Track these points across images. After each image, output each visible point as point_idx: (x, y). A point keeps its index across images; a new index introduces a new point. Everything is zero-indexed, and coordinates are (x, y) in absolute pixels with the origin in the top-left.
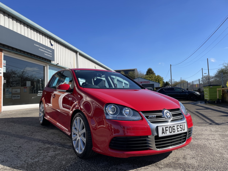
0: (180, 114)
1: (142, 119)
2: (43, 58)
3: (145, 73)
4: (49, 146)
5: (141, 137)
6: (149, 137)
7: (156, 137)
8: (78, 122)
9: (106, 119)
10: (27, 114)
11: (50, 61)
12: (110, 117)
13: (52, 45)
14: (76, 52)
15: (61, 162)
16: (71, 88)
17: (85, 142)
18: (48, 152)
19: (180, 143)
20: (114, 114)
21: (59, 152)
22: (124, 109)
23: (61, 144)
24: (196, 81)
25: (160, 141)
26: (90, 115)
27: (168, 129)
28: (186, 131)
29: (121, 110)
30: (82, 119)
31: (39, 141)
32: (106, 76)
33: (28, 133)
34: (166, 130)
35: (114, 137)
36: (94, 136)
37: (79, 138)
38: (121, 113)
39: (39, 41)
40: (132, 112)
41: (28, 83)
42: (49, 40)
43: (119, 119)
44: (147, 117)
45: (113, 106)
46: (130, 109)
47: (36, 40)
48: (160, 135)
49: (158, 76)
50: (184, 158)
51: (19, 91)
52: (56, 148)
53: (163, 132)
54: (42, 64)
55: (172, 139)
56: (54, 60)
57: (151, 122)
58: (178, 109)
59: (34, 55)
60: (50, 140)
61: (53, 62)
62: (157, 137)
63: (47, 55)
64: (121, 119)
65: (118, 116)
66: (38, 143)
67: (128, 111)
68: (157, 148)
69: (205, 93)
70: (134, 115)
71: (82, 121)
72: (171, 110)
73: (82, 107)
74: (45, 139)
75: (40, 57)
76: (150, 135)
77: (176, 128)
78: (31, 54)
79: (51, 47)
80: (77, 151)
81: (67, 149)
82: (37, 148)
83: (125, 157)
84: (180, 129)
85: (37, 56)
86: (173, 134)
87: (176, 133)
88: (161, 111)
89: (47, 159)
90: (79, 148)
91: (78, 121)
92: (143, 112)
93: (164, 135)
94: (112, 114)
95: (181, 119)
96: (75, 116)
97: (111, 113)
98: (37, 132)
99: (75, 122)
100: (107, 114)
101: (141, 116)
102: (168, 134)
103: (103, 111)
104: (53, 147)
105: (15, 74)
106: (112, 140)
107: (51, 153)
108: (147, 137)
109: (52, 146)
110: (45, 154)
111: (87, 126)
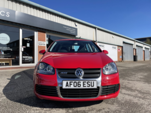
13: (76, 26)
14: (95, 28)
28: (95, 87)
34: (70, 84)
42: (74, 23)
48: (64, 87)
53: (67, 85)
57: (61, 77)
61: (77, 37)
63: (72, 32)
75: (68, 34)
84: (86, 85)
86: (77, 88)
87: (82, 87)
94: (41, 69)
100: (38, 69)
101: (55, 72)
102: (72, 87)
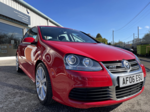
0: (136, 64)
1: (103, 69)
2: (22, 23)
3: (95, 37)
4: (18, 91)
5: (101, 88)
6: (110, 87)
7: (116, 87)
8: (40, 72)
9: (66, 69)
10: (9, 63)
11: (27, 25)
12: (70, 67)
13: (28, 13)
14: (47, 19)
15: (23, 109)
16: (36, 41)
17: (46, 91)
18: (15, 98)
19: (137, 92)
20: (74, 65)
21: (25, 97)
22: (84, 60)
23: (28, 89)
24: (131, 41)
25: (120, 91)
26: (50, 63)
27: (128, 79)
28: (143, 80)
29: (81, 60)
30: (44, 68)
31: (11, 86)
32: (68, 32)
33: (4, 79)
34: (127, 81)
35: (74, 88)
36: (54, 84)
37: (41, 86)
38: (81, 64)
39: (18, 9)
40: (92, 62)
41: (13, 42)
42: (26, 9)
43: (79, 70)
44: (108, 67)
45: (72, 57)
46: (90, 60)
47: (15, 8)
48: (121, 85)
49: (104, 39)
50: (138, 104)
51: (6, 47)
52: (22, 94)
53: (124, 83)
54: (21, 27)
55: (131, 89)
56: (30, 25)
57: (112, 72)
58: (134, 60)
59: (15, 20)
60: (20, 85)
61: (29, 26)
62: (118, 88)
63: (24, 20)
64: (81, 70)
65: (78, 67)
66: (9, 88)
67: (88, 61)
68: (117, 98)
69: (138, 49)
70: (94, 65)
71: (43, 71)
72: (129, 61)
73: (44, 58)
74: (16, 84)
75: (19, 22)
76: (111, 85)
77: (135, 78)
78: (12, 19)
79: (28, 14)
80: (40, 97)
81: (32, 94)
82: (7, 93)
83: (85, 107)
84: (138, 79)
85: (17, 21)
86: (133, 83)
87: (136, 82)
88: (120, 62)
89: (11, 105)
90: (41, 95)
91: (40, 70)
92: (104, 62)
93: (125, 85)
94: (71, 65)
95: (138, 69)
96: (38, 65)
97: (71, 63)
98: (11, 78)
99: (37, 72)
100: (67, 64)
101: (102, 66)
102: (128, 84)
103: (62, 61)
104: (20, 93)
105: (7, 36)
106: (72, 90)
107: (17, 99)
108: (108, 87)
109: (21, 91)
110: (11, 100)
111: (47, 76)
